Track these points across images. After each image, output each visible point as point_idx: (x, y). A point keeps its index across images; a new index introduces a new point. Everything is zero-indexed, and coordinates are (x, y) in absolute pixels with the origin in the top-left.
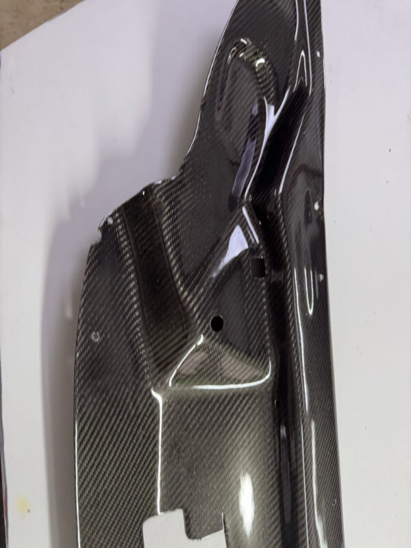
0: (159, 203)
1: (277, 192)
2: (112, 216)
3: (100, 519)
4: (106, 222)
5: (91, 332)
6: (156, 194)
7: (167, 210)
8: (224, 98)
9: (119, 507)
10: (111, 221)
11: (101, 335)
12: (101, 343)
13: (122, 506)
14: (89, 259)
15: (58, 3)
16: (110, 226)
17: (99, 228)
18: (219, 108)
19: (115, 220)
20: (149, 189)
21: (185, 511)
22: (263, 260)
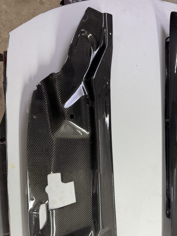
0: (54, 79)
1: (93, 78)
2: (40, 83)
3: (34, 170)
4: (39, 84)
5: (33, 115)
6: (54, 76)
7: (57, 81)
8: (77, 46)
9: (40, 168)
10: (40, 84)
11: (36, 117)
12: (36, 119)
13: (41, 168)
14: (33, 94)
15: (33, 10)
16: (40, 85)
17: (36, 86)
18: (75, 49)
19: (41, 84)
20: (51, 75)
21: (61, 174)
22: (88, 99)
